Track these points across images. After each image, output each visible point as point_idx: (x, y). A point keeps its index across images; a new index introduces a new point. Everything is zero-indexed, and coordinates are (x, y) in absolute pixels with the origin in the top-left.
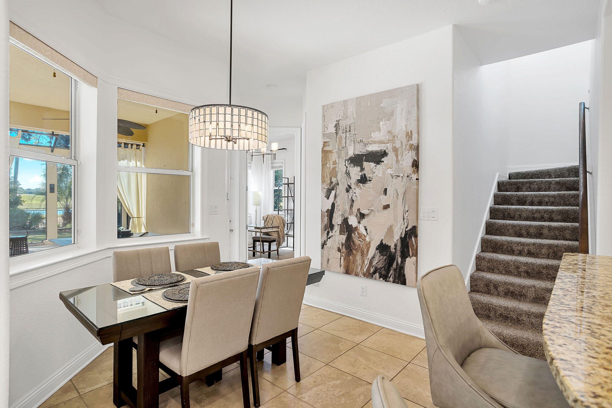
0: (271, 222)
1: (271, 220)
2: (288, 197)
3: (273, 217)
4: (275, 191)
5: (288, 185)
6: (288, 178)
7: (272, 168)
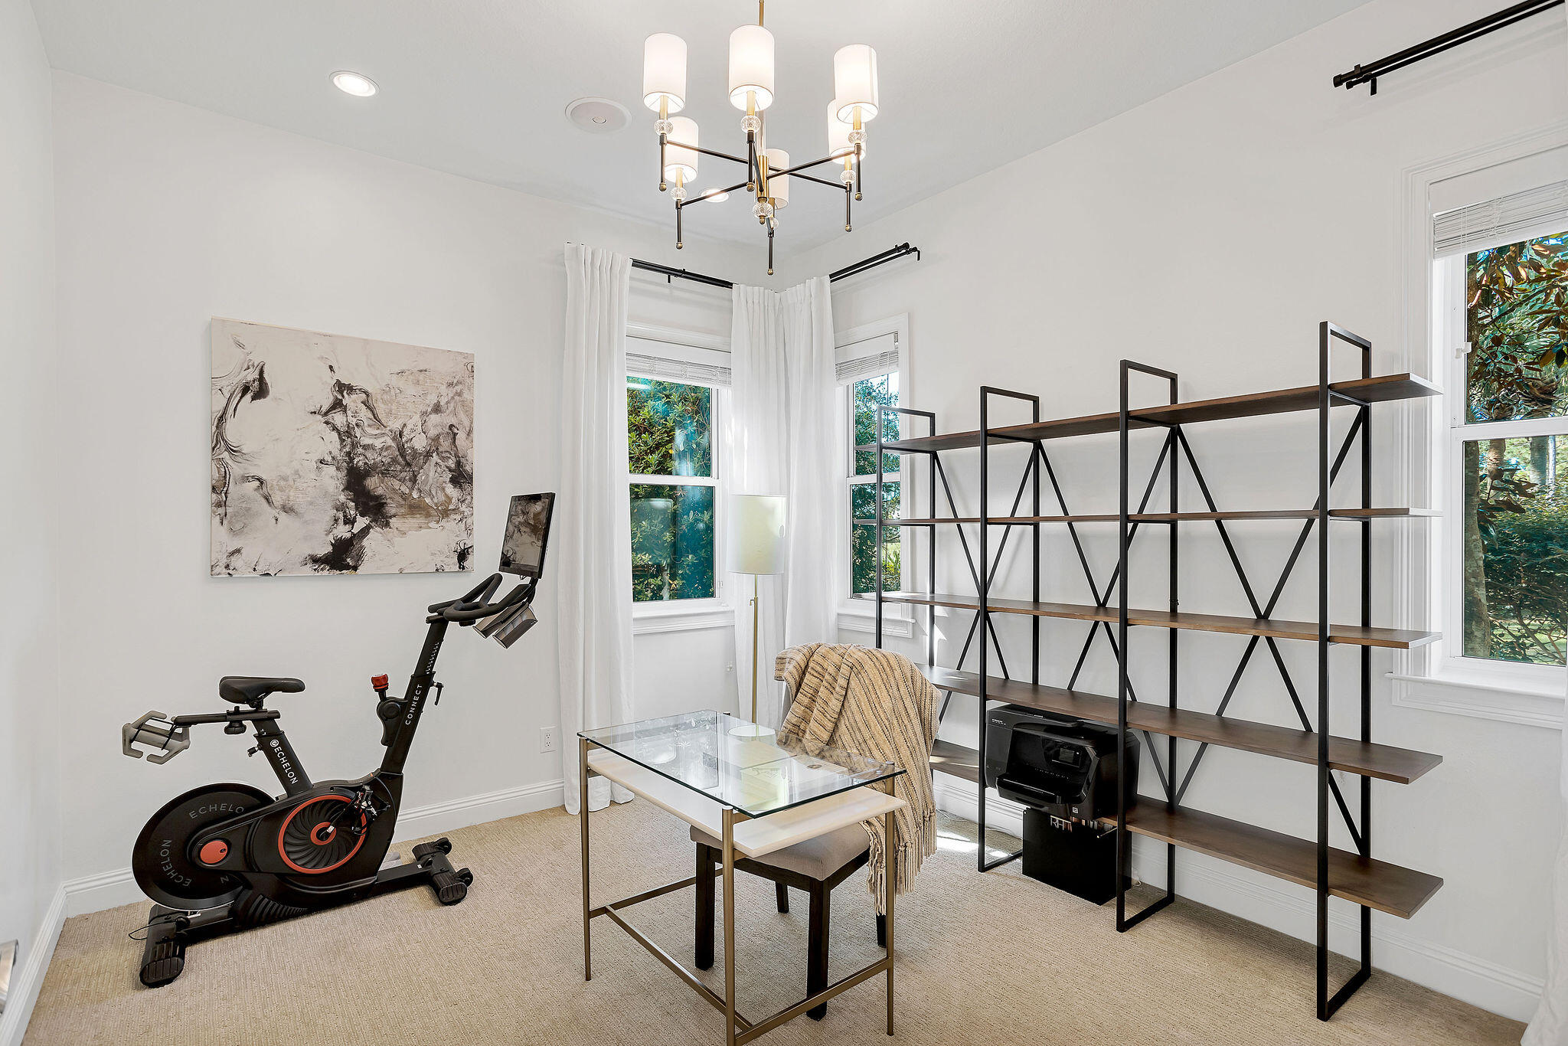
0: (835, 705)
1: (831, 689)
2: (931, 523)
3: (845, 669)
4: (860, 497)
5: (934, 457)
6: (932, 416)
7: (843, 369)
